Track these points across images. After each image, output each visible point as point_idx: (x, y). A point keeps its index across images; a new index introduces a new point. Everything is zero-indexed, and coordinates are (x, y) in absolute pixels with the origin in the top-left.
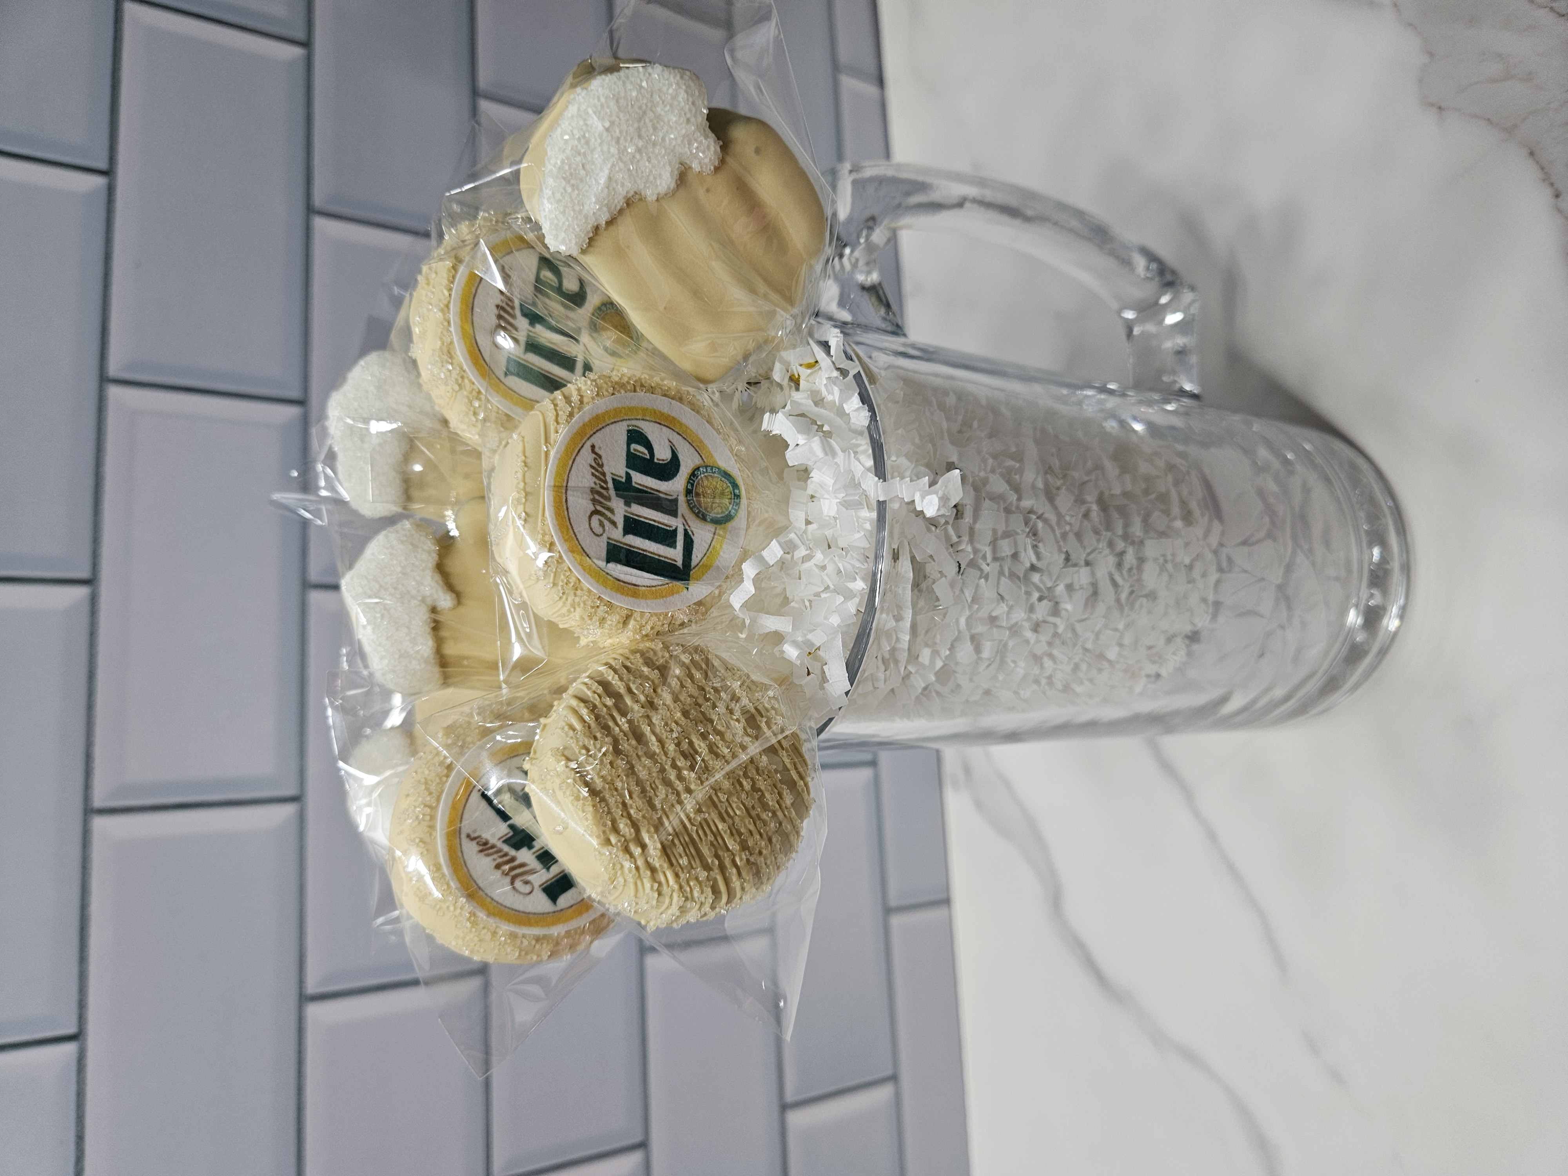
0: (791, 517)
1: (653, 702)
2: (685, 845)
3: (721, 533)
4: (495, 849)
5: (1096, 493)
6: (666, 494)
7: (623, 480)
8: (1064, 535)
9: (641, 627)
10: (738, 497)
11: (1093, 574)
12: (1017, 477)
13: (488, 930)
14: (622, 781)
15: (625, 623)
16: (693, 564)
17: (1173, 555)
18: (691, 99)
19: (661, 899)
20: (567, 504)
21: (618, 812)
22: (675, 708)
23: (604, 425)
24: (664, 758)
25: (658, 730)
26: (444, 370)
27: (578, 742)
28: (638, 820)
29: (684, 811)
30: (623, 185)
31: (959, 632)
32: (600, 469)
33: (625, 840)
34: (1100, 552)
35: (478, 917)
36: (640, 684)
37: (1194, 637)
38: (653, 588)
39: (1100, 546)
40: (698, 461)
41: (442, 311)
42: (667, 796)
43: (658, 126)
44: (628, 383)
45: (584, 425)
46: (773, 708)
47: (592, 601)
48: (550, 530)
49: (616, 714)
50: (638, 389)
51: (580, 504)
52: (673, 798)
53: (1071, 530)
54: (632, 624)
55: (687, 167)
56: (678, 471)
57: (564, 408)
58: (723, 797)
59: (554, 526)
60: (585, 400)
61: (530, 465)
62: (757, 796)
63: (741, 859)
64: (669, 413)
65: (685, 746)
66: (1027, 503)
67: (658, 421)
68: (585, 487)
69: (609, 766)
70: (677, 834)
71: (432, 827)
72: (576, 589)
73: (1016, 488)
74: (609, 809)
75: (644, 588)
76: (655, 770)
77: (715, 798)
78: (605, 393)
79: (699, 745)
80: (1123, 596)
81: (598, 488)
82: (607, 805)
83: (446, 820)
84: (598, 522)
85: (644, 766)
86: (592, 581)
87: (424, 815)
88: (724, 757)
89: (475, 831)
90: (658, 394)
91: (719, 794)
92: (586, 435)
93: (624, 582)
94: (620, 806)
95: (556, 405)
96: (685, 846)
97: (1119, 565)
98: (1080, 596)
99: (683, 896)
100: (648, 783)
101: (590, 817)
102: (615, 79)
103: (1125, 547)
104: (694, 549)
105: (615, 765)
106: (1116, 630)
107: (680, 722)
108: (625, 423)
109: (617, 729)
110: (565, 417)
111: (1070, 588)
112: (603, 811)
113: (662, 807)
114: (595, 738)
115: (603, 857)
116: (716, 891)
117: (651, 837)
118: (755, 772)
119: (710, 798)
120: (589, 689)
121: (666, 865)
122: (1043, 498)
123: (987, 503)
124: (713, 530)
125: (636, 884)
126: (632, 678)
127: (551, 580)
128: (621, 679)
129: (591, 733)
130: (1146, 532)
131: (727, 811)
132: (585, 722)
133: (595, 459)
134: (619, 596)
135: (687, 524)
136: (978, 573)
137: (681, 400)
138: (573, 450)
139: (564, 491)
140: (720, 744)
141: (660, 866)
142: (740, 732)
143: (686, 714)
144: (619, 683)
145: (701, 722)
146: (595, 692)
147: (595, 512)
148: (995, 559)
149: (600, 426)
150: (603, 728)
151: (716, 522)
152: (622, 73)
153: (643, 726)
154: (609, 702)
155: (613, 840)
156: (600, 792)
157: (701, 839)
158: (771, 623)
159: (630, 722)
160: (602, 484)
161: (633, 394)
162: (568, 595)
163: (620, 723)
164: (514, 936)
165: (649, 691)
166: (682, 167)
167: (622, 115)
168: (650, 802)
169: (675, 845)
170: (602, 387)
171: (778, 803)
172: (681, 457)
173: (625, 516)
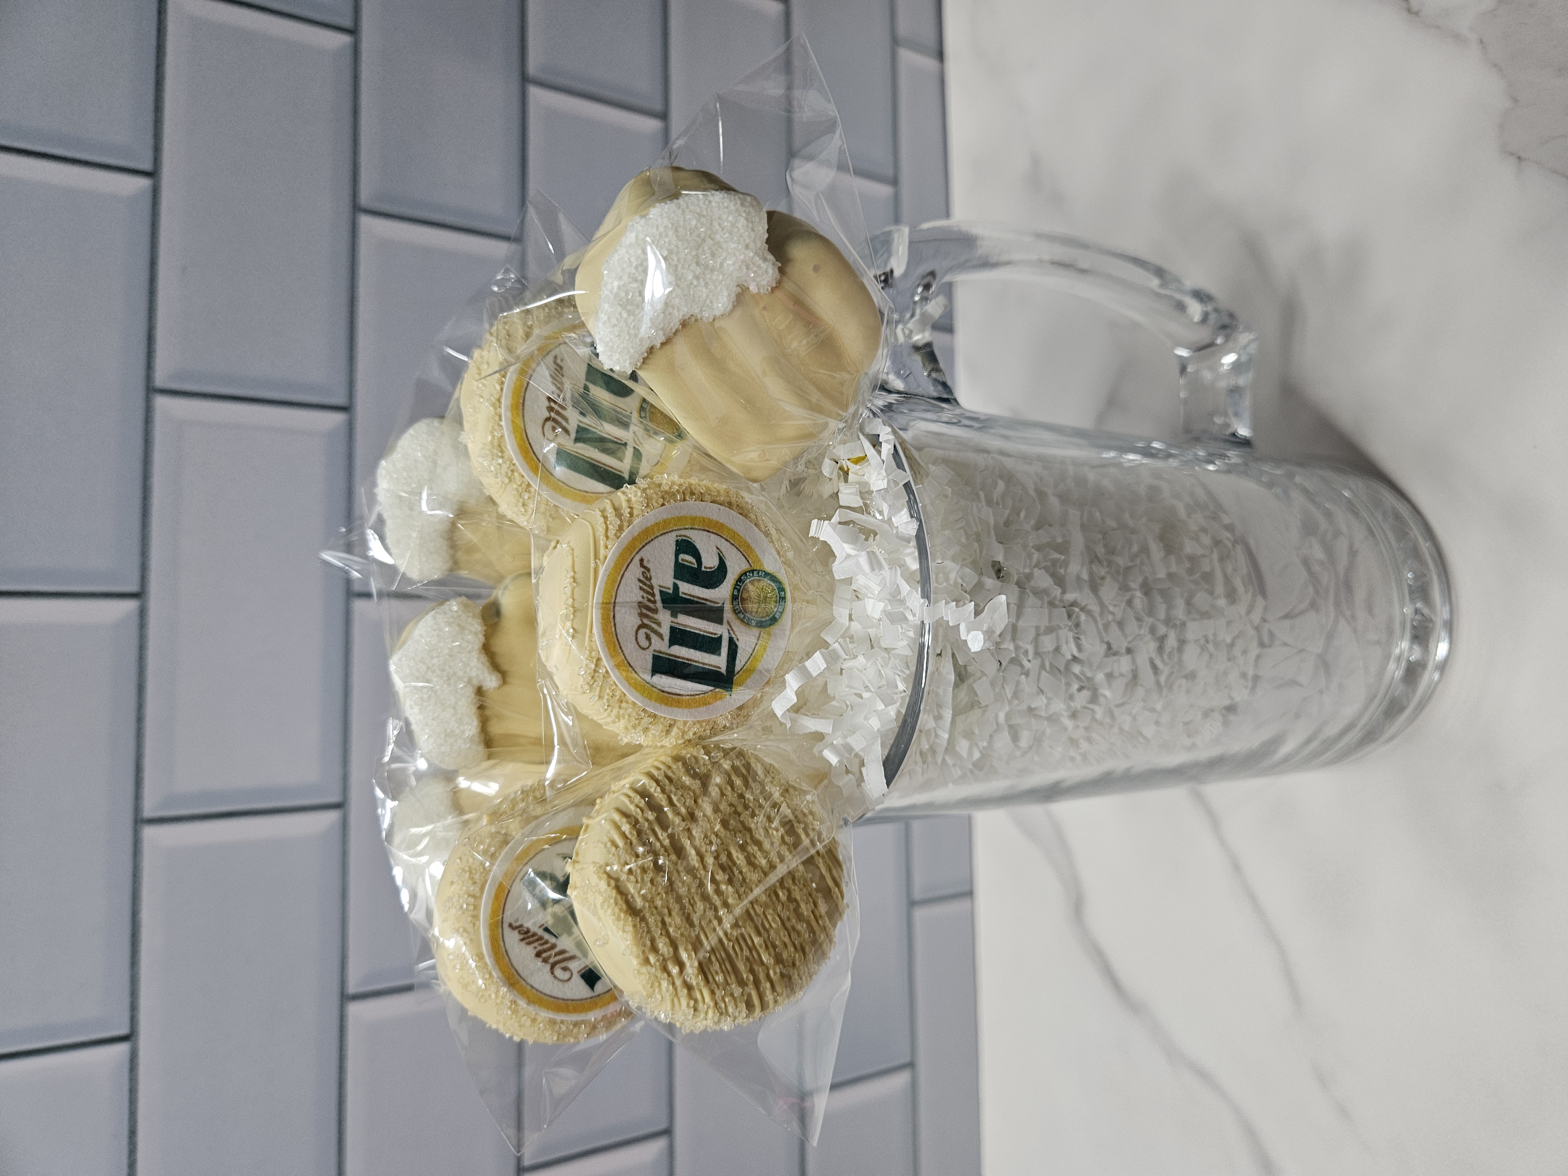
0: (835, 614)
1: (694, 814)
2: (721, 961)
3: (766, 636)
4: (536, 938)
5: (1140, 580)
6: (711, 601)
7: (671, 591)
8: (1106, 626)
9: (684, 733)
10: (783, 599)
11: (1134, 661)
12: (1062, 571)
13: (528, 1017)
14: (662, 899)
15: (668, 732)
16: (737, 668)
17: (1215, 635)
18: (750, 225)
19: (696, 1013)
20: (614, 620)
21: (657, 932)
22: (715, 819)
23: (653, 537)
24: (702, 872)
25: (697, 842)
26: (494, 462)
27: (619, 858)
28: (677, 938)
29: (723, 929)
30: (679, 310)
31: (997, 724)
32: (648, 583)
33: (664, 959)
34: (1142, 640)
35: (519, 1005)
36: (682, 796)
37: (1231, 709)
38: (697, 697)
39: (1142, 632)
40: (745, 566)
41: (493, 405)
42: (705, 911)
43: (716, 252)
44: (678, 491)
45: (633, 539)
46: (811, 813)
47: (637, 713)
48: (597, 647)
49: (657, 829)
50: (687, 498)
51: (628, 619)
52: (710, 914)
53: (1114, 620)
54: (675, 730)
55: (744, 288)
56: (725, 577)
57: (613, 522)
58: (759, 910)
59: (601, 642)
60: (635, 512)
61: (577, 581)
62: (792, 907)
63: (775, 973)
64: (718, 519)
65: (724, 858)
66: (1070, 597)
67: (707, 529)
68: (632, 602)
69: (649, 885)
70: (713, 951)
71: (476, 917)
72: (621, 702)
73: (1060, 582)
74: (648, 928)
75: (688, 697)
76: (694, 886)
77: (752, 912)
78: (655, 504)
79: (737, 857)
80: (1163, 679)
81: (645, 601)
82: (647, 924)
83: (489, 911)
84: (644, 636)
85: (683, 882)
86: (637, 693)
87: (467, 905)
88: (761, 868)
89: (517, 920)
90: (707, 501)
91: (756, 907)
92: (634, 549)
93: (669, 693)
94: (660, 924)
95: (605, 518)
96: (722, 964)
97: (1160, 649)
98: (1120, 684)
99: (718, 1011)
100: (687, 899)
101: (630, 936)
102: (675, 208)
103: (1167, 631)
104: (738, 655)
105: (655, 883)
106: (1153, 710)
107: (719, 834)
108: (674, 534)
109: (658, 844)
110: (614, 532)
111: (1110, 676)
112: (643, 931)
113: (700, 923)
114: (635, 854)
115: (642, 977)
116: (750, 1006)
117: (689, 956)
118: (791, 882)
119: (747, 912)
120: (632, 802)
121: (702, 984)
122: (1087, 590)
123: (1031, 600)
124: (757, 634)
125: (673, 1001)
126: (673, 789)
127: (597, 693)
128: (663, 791)
129: (633, 850)
130: (1189, 612)
131: (763, 925)
132: (627, 838)
133: (643, 573)
134: (663, 707)
135: (732, 630)
136: (1018, 669)
137: (730, 505)
138: (622, 565)
139: (612, 608)
140: (759, 854)
141: (698, 984)
142: (777, 842)
143: (725, 823)
144: (661, 796)
145: (740, 832)
146: (637, 806)
148: (1037, 654)
149: (650, 539)
150: (644, 844)
151: (761, 625)
152: (681, 201)
153: (683, 840)
154: (651, 816)
155: (652, 959)
156: (641, 911)
157: (737, 954)
158: (811, 724)
159: (671, 837)
160: (650, 597)
161: (682, 503)
162: (613, 707)
163: (661, 838)
164: (553, 1022)
165: (690, 802)
166: (739, 290)
167: (680, 243)
168: (688, 919)
169: (712, 963)
170: (652, 498)
171: (813, 912)
172: (728, 564)
173: (673, 630)
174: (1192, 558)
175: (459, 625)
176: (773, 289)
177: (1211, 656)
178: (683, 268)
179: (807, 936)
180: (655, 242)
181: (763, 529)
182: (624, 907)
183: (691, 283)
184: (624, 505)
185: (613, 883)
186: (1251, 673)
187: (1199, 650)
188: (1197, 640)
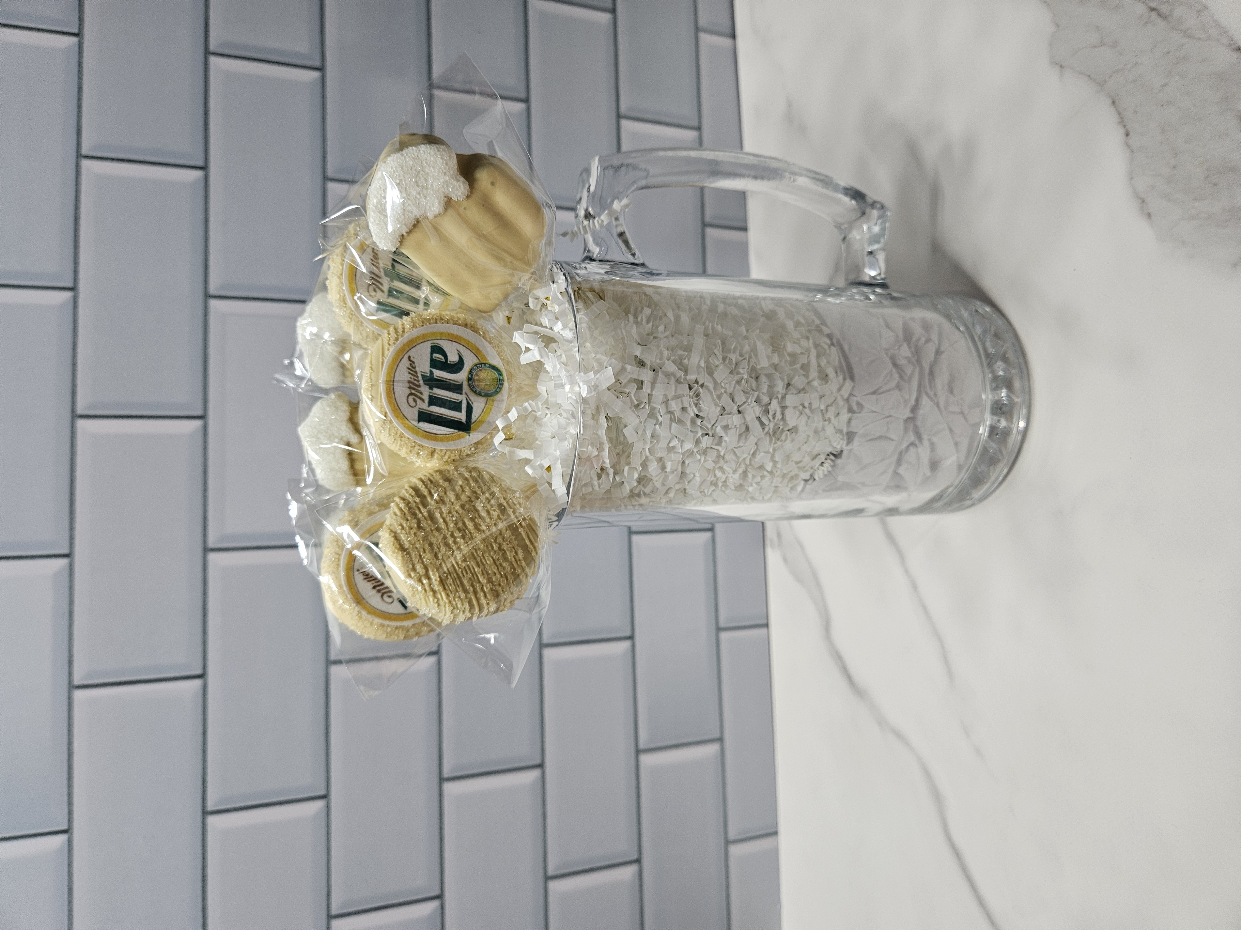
0: (539, 390)
1: (444, 500)
3: (491, 402)
6: (454, 381)
7: (428, 375)
9: (442, 457)
10: (502, 380)
13: (369, 621)
14: (420, 544)
15: (432, 455)
16: (473, 420)
19: (439, 607)
20: (394, 390)
21: (416, 561)
22: (457, 503)
23: (416, 344)
24: (446, 531)
25: (444, 515)
27: (397, 522)
28: (428, 565)
29: (455, 560)
30: (412, 212)
32: (413, 370)
33: (420, 575)
34: (749, 405)
35: (363, 614)
36: (437, 490)
38: (447, 436)
40: (476, 361)
42: (446, 552)
44: (432, 318)
45: (404, 345)
46: (519, 503)
47: (411, 444)
49: (421, 506)
50: (438, 322)
51: (402, 391)
52: (449, 553)
54: (436, 456)
55: (449, 198)
56: (463, 368)
57: (393, 337)
58: (480, 553)
59: (386, 403)
60: (406, 330)
61: (374, 369)
62: (501, 553)
63: (487, 588)
64: (458, 334)
65: (460, 525)
67: (450, 339)
68: (404, 380)
69: (413, 535)
70: (449, 573)
71: (338, 565)
72: (402, 437)
74: (411, 558)
75: (441, 436)
76: (440, 538)
77: (475, 554)
78: (419, 326)
79: (468, 524)
81: (412, 380)
82: (410, 556)
83: (346, 561)
84: (412, 400)
85: (434, 536)
86: (410, 433)
88: (483, 531)
89: (362, 568)
90: (451, 323)
91: (479, 552)
92: (405, 351)
93: (429, 433)
94: (418, 557)
95: (389, 334)
96: (454, 580)
99: (452, 606)
100: (436, 545)
101: (400, 562)
104: (473, 412)
105: (417, 534)
107: (459, 511)
108: (429, 342)
109: (420, 515)
110: (393, 341)
111: (726, 428)
112: (407, 560)
113: (443, 558)
114: (407, 520)
115: (408, 584)
116: (471, 605)
117: (434, 575)
118: (501, 540)
119: (472, 554)
120: (408, 493)
121: (441, 590)
124: (486, 400)
125: (426, 598)
126: (432, 487)
127: (388, 432)
128: (426, 487)
129: (405, 517)
131: (481, 560)
132: (403, 511)
133: (411, 364)
134: (426, 440)
135: (469, 397)
137: (466, 326)
138: (398, 360)
139: (392, 383)
140: (482, 523)
141: (438, 589)
143: (462, 506)
144: (424, 489)
145: (472, 511)
146: (410, 495)
147: (411, 394)
149: (414, 345)
150: (412, 514)
151: (487, 395)
153: (436, 514)
154: (417, 500)
155: (413, 574)
156: (407, 549)
157: (464, 576)
158: (523, 454)
159: (429, 512)
160: (415, 378)
161: (435, 324)
162: (397, 440)
163: (423, 512)
164: (382, 626)
165: (442, 494)
166: (446, 199)
167: (406, 175)
168: (436, 556)
169: (448, 578)
170: (416, 322)
171: (514, 557)
172: (465, 359)
173: (429, 396)
174: (793, 355)
175: (335, 407)
176: (468, 197)
177: (809, 417)
178: (410, 188)
179: (509, 569)
180: (391, 176)
181: (488, 340)
182: (398, 546)
183: (416, 197)
184: (400, 327)
185: (393, 534)
186: (845, 430)
187: (798, 413)
188: (795, 407)
